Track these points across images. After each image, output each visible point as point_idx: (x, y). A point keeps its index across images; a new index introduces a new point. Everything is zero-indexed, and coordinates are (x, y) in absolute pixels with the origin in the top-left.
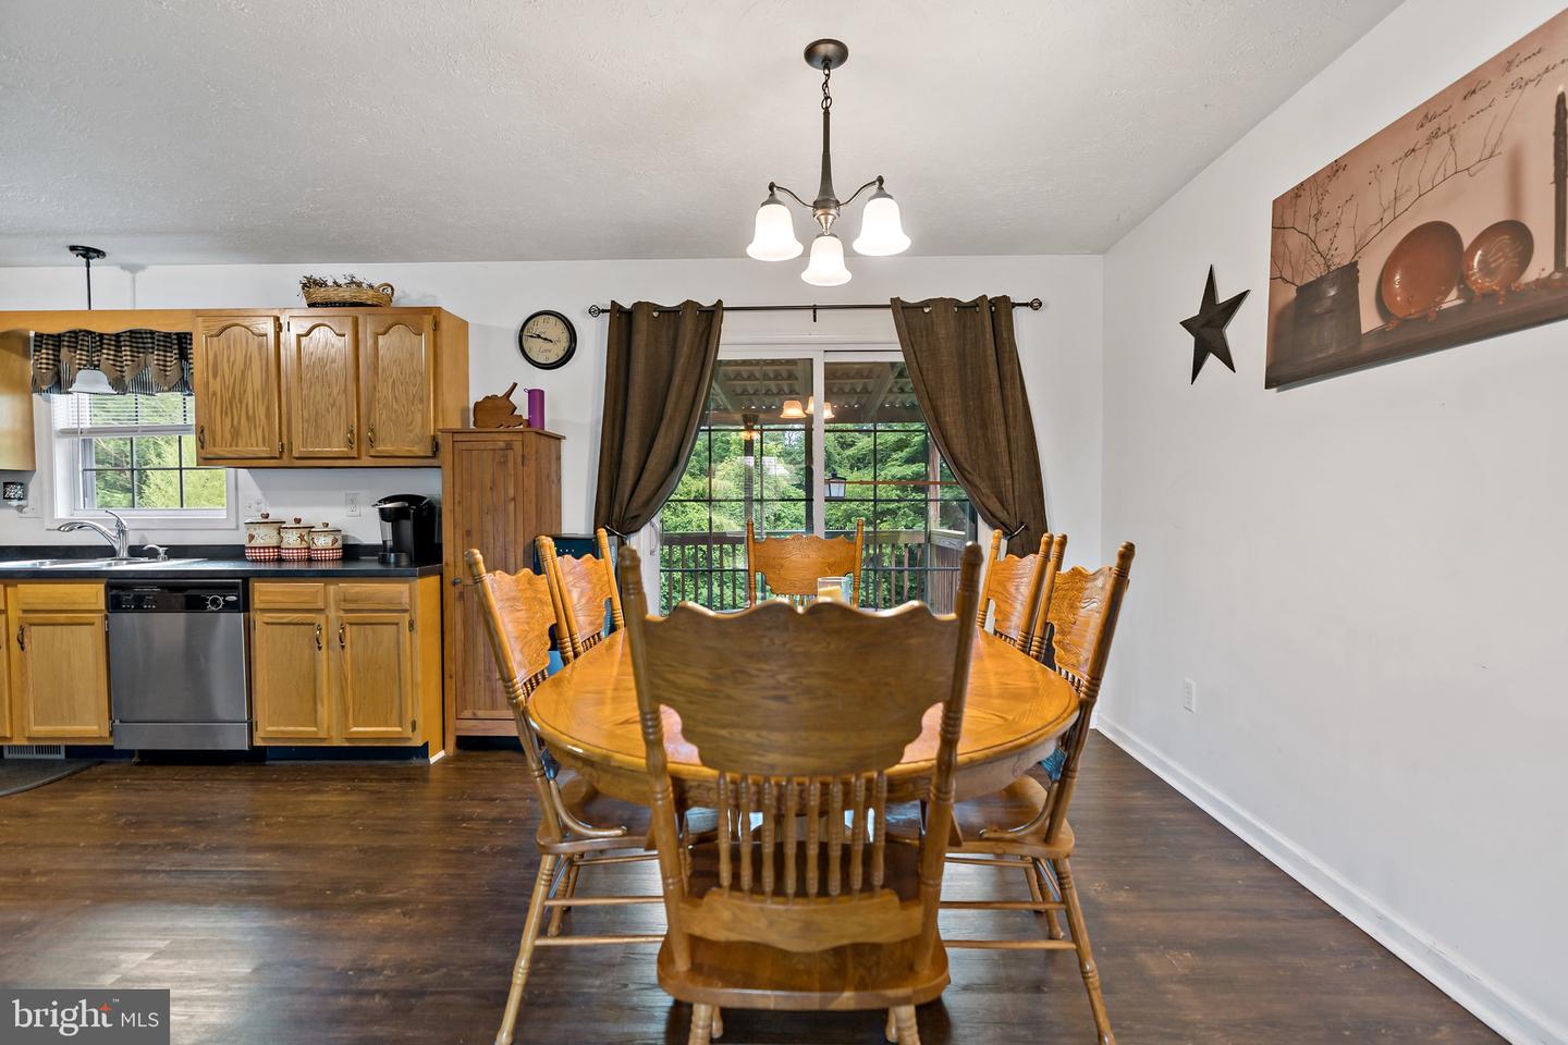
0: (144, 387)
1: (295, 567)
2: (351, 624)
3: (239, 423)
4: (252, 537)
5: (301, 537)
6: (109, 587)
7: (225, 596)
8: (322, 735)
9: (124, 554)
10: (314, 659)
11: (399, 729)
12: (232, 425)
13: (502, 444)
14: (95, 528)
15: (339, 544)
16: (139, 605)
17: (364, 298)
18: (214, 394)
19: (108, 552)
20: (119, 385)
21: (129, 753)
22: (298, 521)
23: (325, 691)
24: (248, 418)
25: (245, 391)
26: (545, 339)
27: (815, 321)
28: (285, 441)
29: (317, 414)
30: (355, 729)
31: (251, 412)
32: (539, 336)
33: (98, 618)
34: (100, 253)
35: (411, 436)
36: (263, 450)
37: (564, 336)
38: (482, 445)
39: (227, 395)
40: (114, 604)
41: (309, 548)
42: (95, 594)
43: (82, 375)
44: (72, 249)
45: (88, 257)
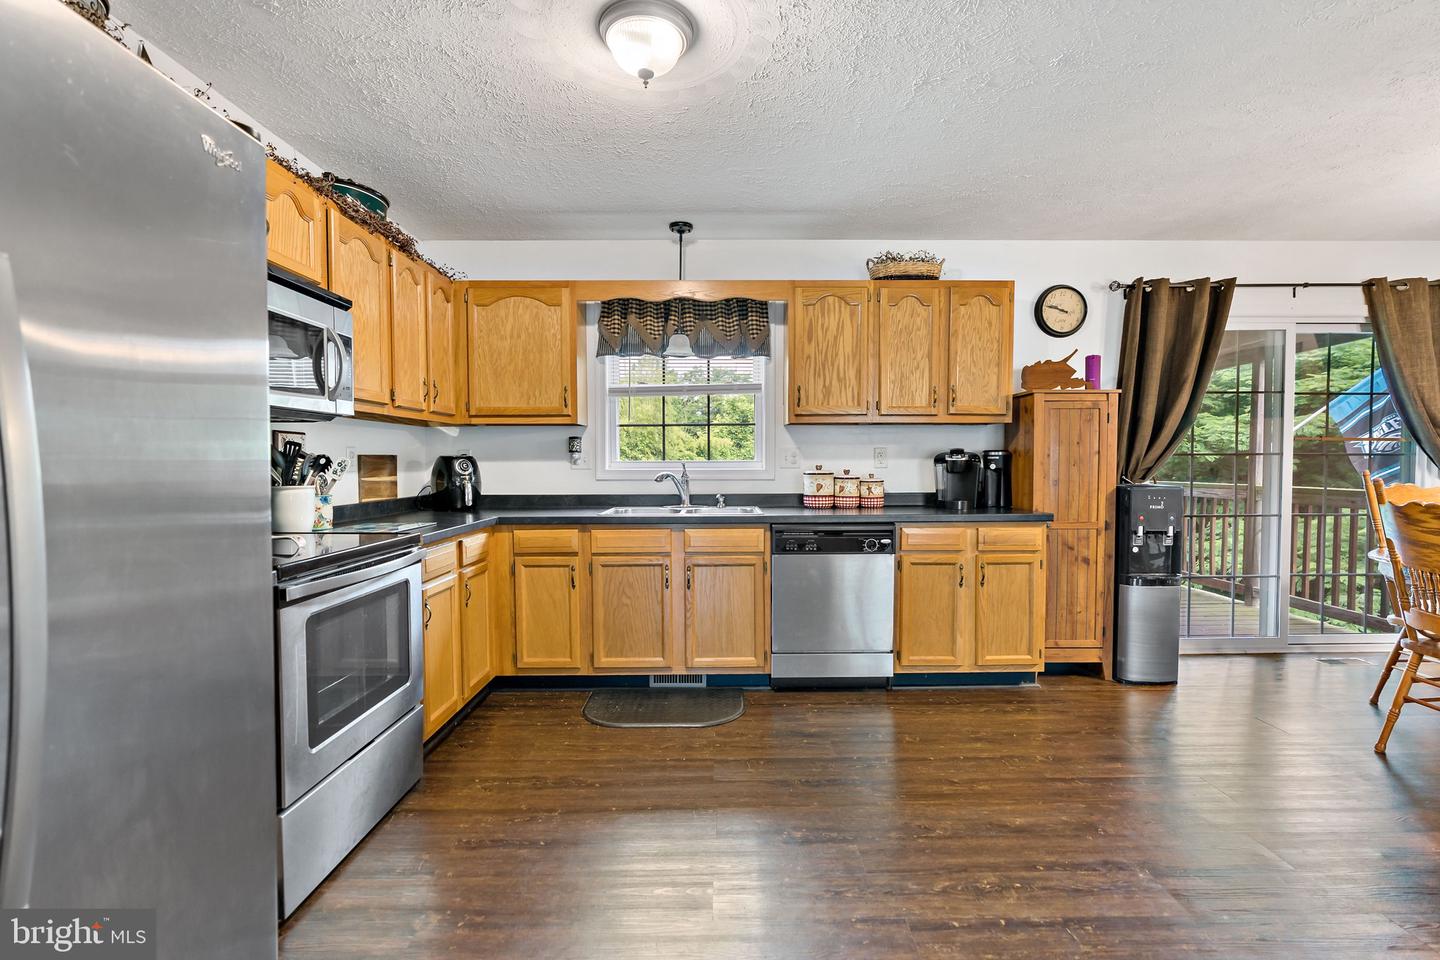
2: (988, 564)
3: (831, 383)
4: (819, 487)
6: (773, 531)
7: (880, 540)
9: (688, 502)
11: (1029, 657)
12: (824, 386)
13: (1089, 404)
14: (673, 479)
16: (801, 548)
18: (809, 357)
22: (848, 472)
23: (963, 624)
24: (839, 379)
25: (837, 355)
26: (1062, 311)
27: (1294, 296)
28: (872, 400)
29: (902, 376)
30: (988, 658)
31: (842, 375)
32: (1056, 308)
35: (986, 395)
36: (851, 408)
37: (1078, 307)
38: (1071, 405)
39: (820, 359)
40: (780, 547)
41: (860, 497)
42: (757, 538)
43: (674, 339)
44: (673, 225)
45: (681, 232)
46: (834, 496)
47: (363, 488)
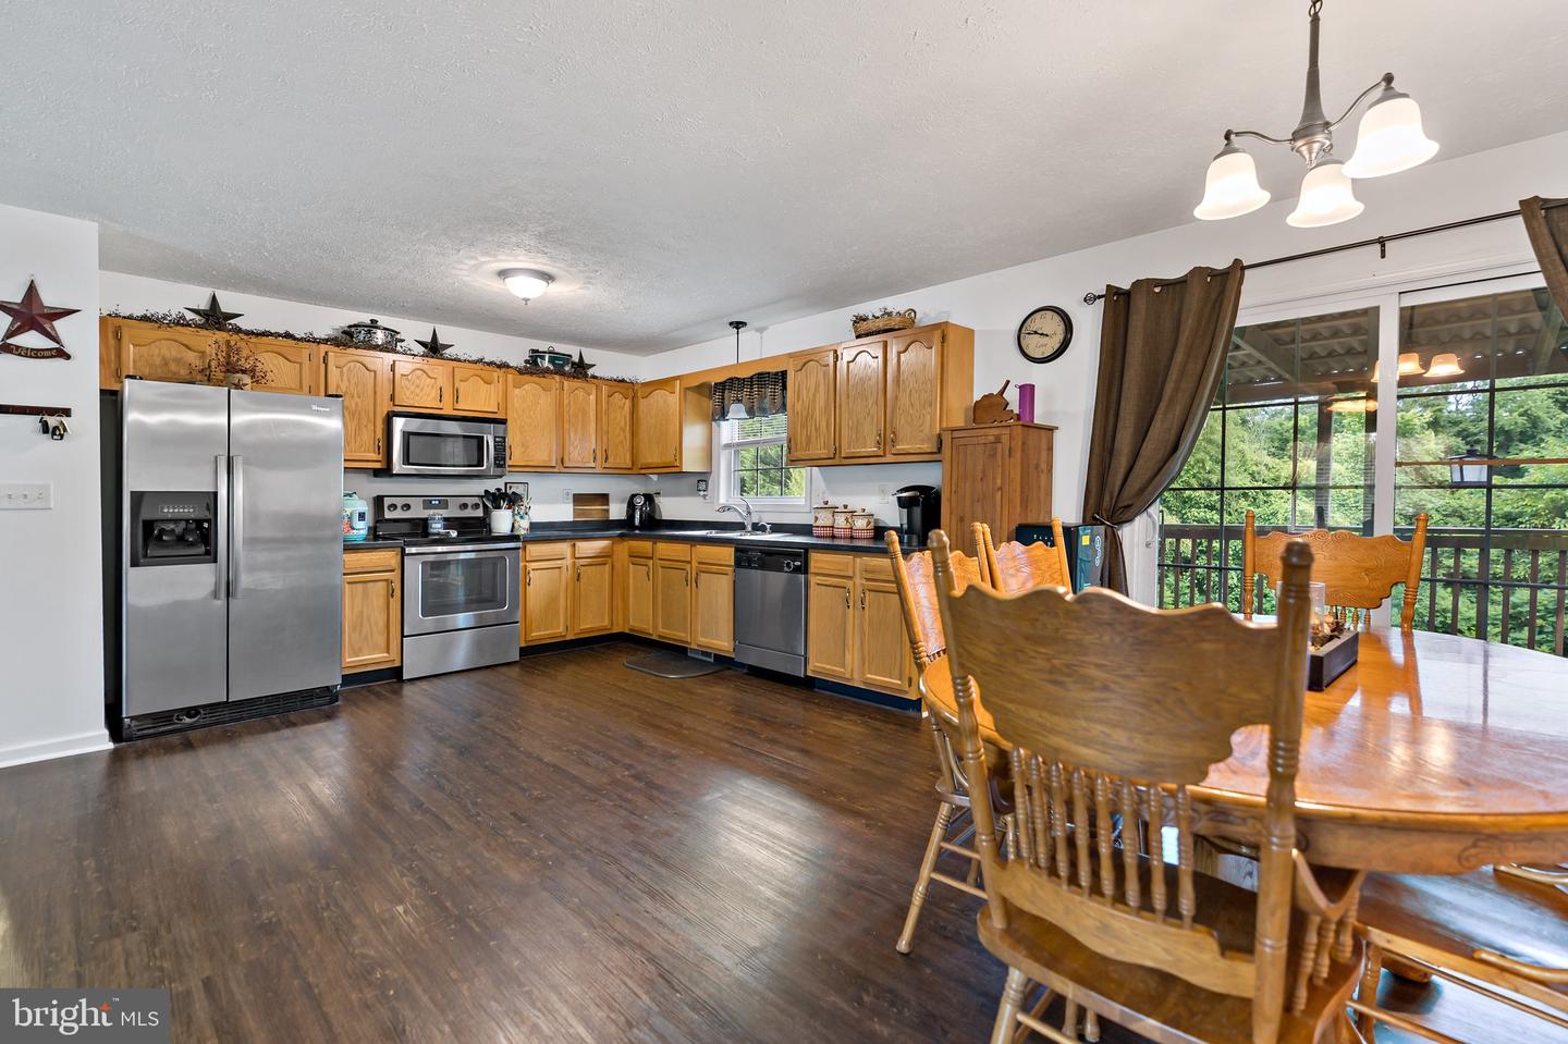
0: (764, 412)
1: (842, 542)
2: (870, 590)
3: (811, 433)
4: (816, 518)
5: (847, 519)
6: (737, 550)
7: (795, 561)
8: (848, 676)
9: (749, 528)
10: (845, 614)
11: (899, 682)
12: (807, 435)
13: (992, 439)
14: (736, 510)
15: (872, 526)
16: (751, 564)
17: (892, 324)
18: (798, 413)
19: (740, 527)
20: (751, 412)
21: (742, 665)
22: (846, 507)
23: (851, 643)
24: (816, 430)
25: (815, 409)
26: (1042, 334)
27: (1383, 256)
28: (837, 445)
29: (858, 422)
30: (869, 676)
31: (818, 424)
32: (1036, 333)
33: (730, 570)
34: (744, 324)
35: (922, 435)
36: (823, 453)
37: (1060, 329)
38: (975, 441)
39: (805, 413)
40: (738, 563)
41: (851, 528)
42: (728, 554)
43: (733, 407)
44: (731, 324)
45: (738, 328)
46: (833, 527)
47: (576, 513)
